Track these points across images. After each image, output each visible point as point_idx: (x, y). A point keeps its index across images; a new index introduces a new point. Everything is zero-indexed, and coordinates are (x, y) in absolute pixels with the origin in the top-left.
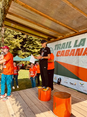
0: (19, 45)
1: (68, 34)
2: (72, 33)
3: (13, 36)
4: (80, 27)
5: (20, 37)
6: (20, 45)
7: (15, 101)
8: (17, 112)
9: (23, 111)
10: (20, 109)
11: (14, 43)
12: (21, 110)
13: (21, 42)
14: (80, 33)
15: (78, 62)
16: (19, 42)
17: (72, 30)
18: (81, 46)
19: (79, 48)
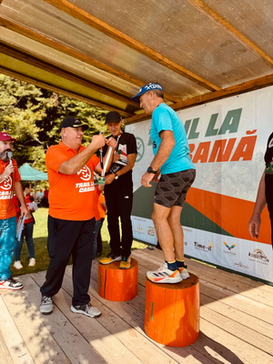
0: (34, 131)
1: (191, 96)
2: (201, 92)
3: (15, 101)
4: (224, 74)
5: (35, 102)
6: (38, 130)
7: (24, 306)
8: (31, 338)
9: (52, 333)
10: (40, 328)
11: (18, 122)
12: (46, 330)
13: (40, 119)
14: (225, 93)
15: (220, 182)
16: (32, 119)
17: (201, 84)
18: (228, 131)
19: (223, 137)
